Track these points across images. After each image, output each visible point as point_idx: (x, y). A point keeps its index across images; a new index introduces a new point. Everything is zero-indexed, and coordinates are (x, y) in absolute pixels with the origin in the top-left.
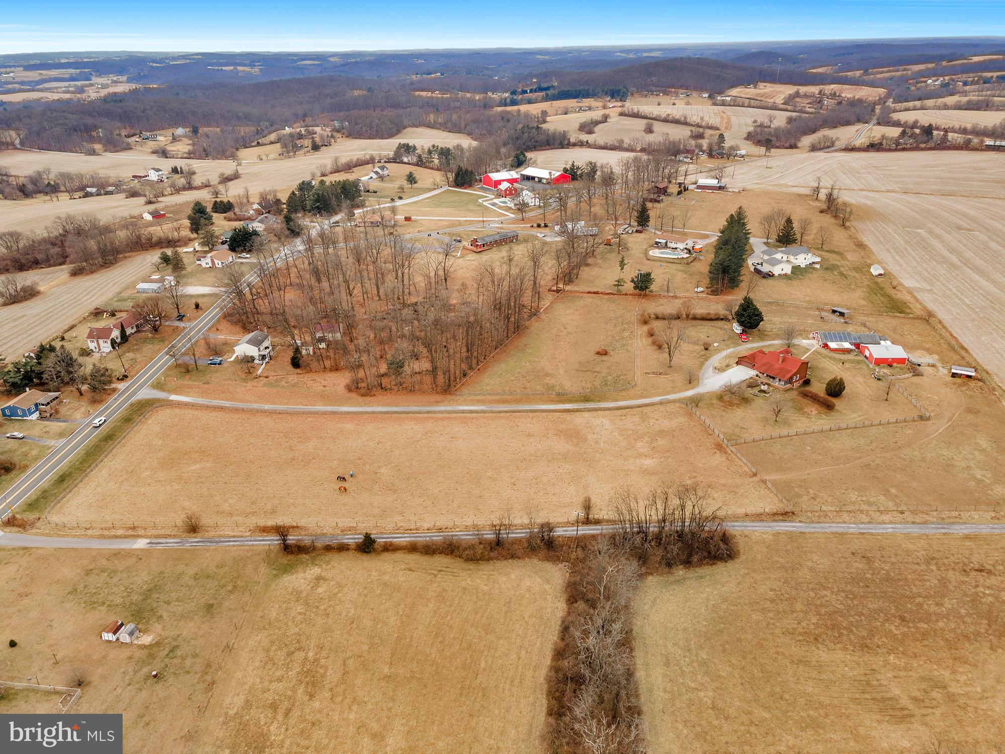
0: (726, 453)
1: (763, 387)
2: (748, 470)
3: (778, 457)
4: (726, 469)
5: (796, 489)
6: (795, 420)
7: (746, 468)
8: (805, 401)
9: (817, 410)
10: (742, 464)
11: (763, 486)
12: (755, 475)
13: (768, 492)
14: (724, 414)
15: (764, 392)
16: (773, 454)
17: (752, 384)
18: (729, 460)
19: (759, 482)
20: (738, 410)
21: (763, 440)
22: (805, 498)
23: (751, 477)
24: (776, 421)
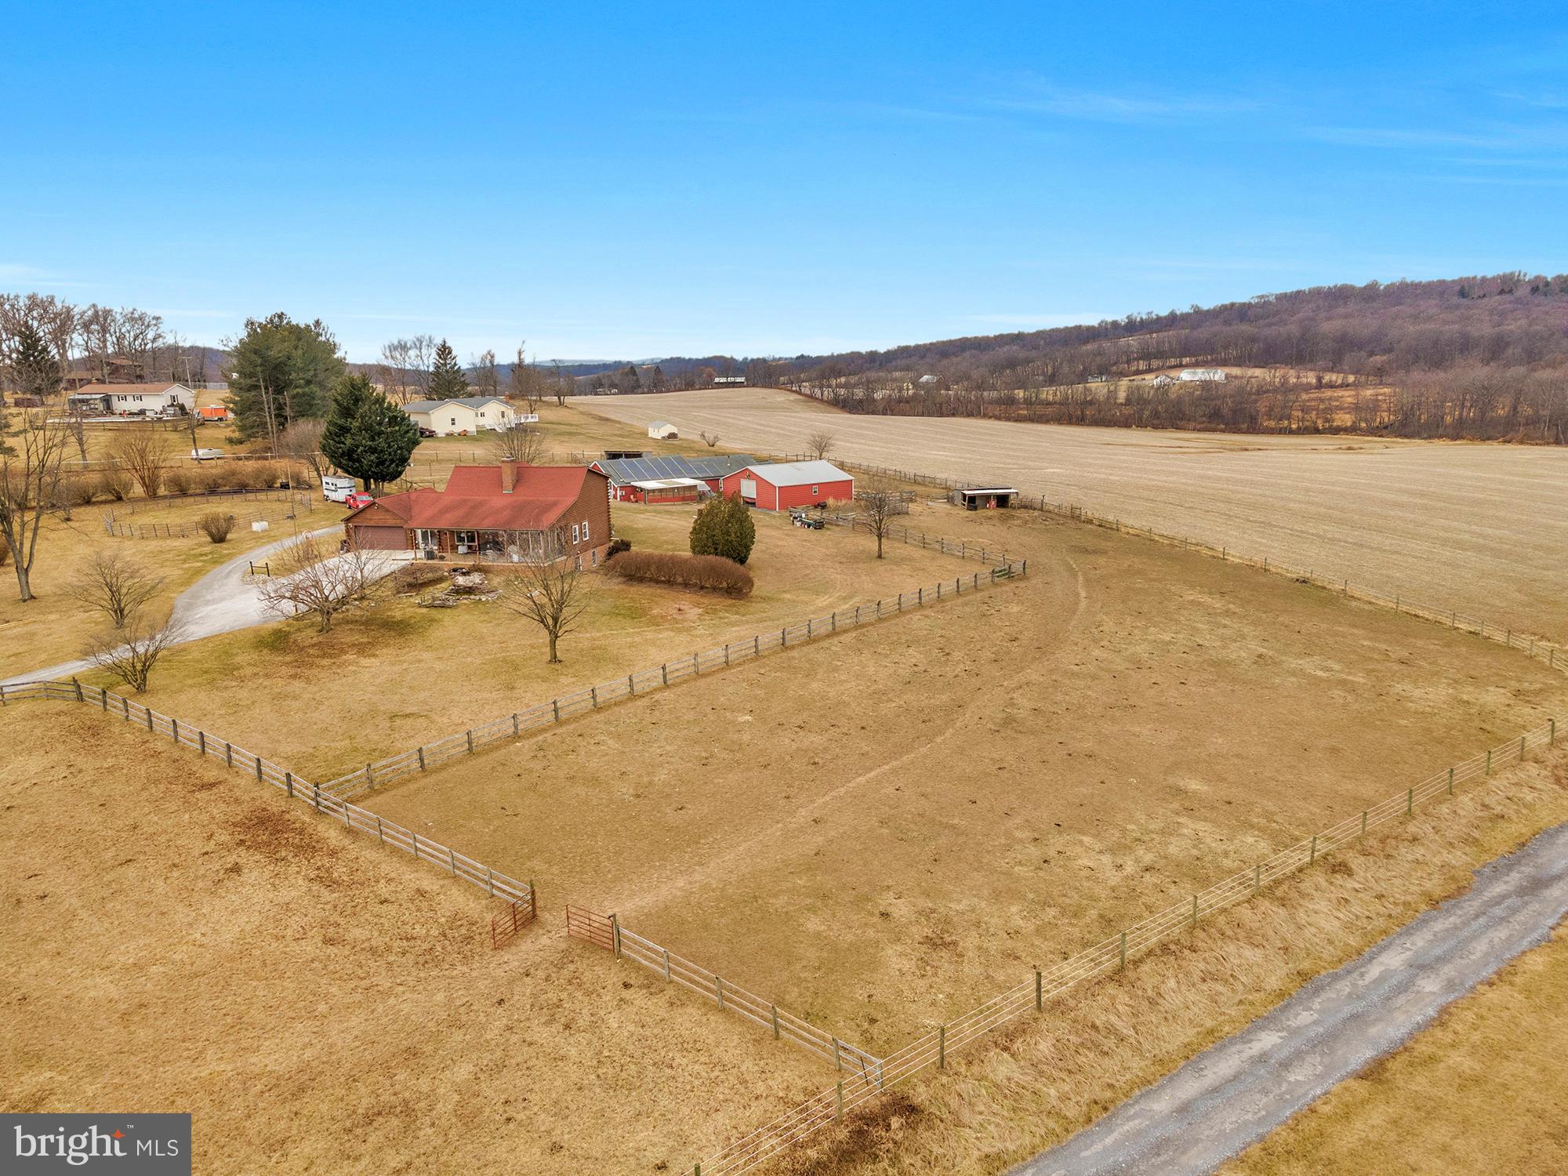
0: (309, 847)
1: (461, 580)
2: (473, 907)
3: (625, 790)
4: (310, 947)
5: (814, 924)
6: (631, 646)
7: (456, 900)
8: (640, 593)
9: (698, 605)
10: (428, 883)
11: (611, 975)
12: (526, 919)
13: (657, 1006)
14: (297, 686)
15: (469, 591)
16: (594, 781)
17: (413, 582)
18: (332, 884)
19: (565, 958)
20: (365, 661)
21: (516, 737)
22: (897, 960)
23: (501, 941)
24: (554, 659)
